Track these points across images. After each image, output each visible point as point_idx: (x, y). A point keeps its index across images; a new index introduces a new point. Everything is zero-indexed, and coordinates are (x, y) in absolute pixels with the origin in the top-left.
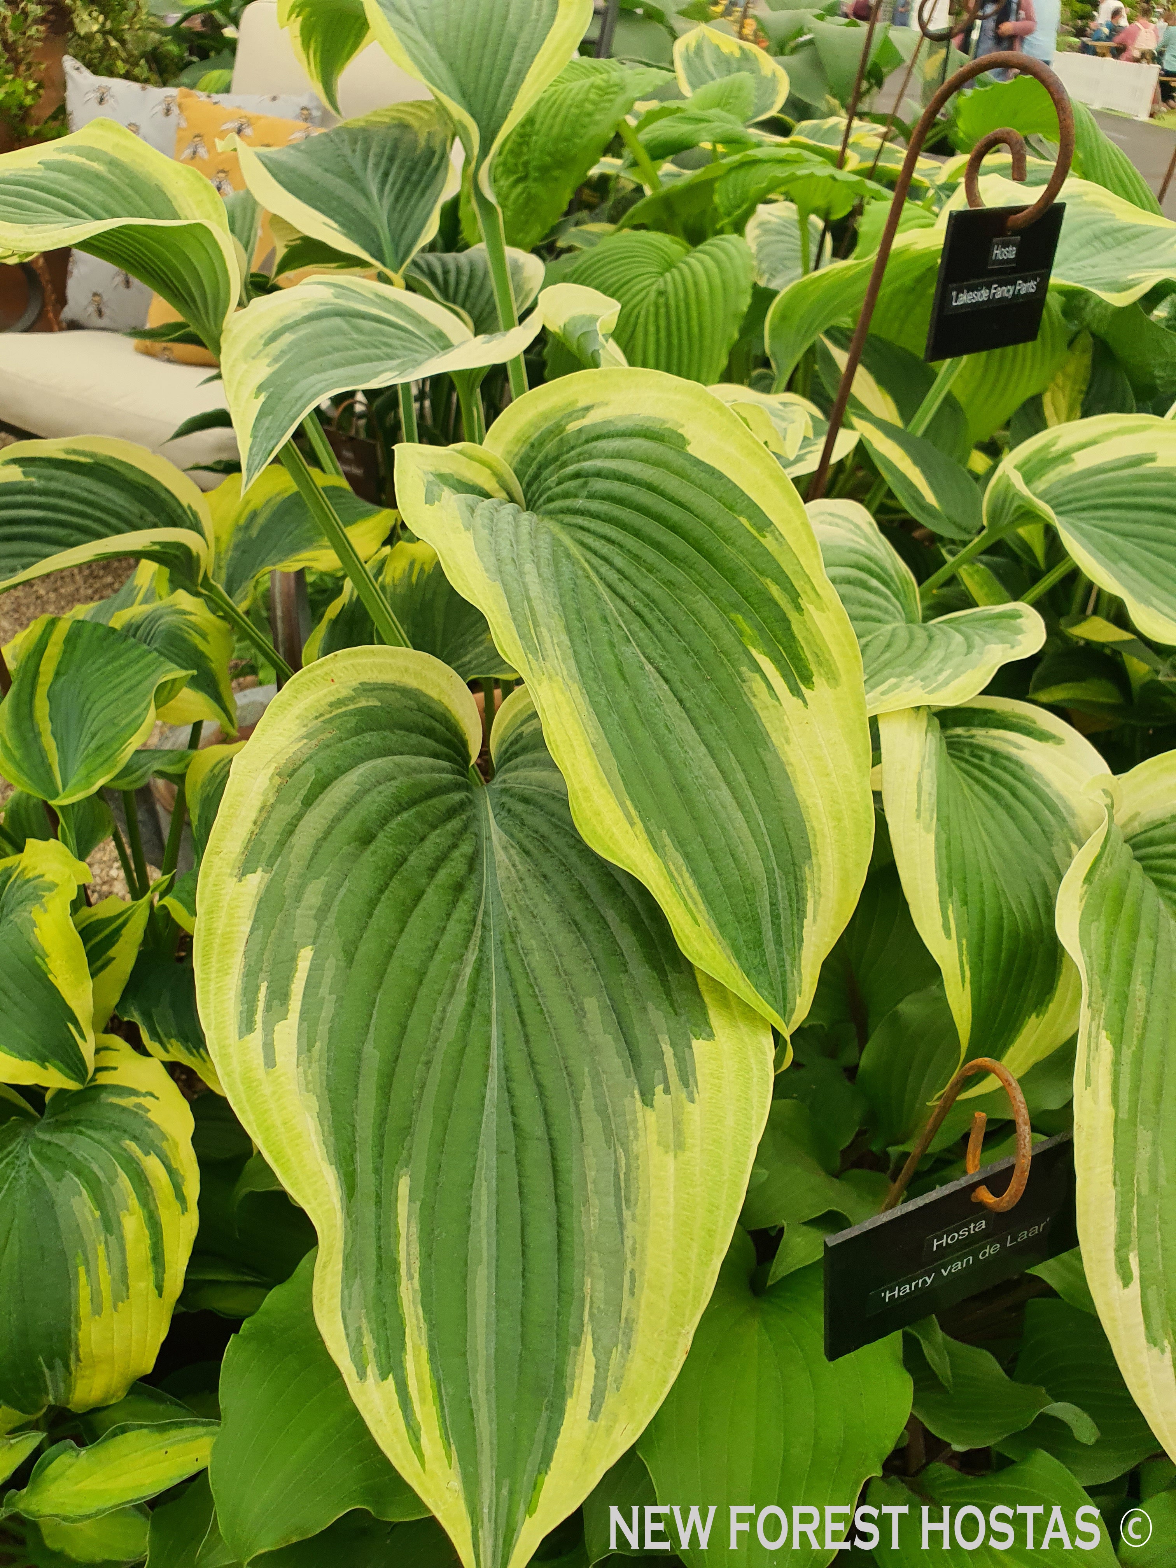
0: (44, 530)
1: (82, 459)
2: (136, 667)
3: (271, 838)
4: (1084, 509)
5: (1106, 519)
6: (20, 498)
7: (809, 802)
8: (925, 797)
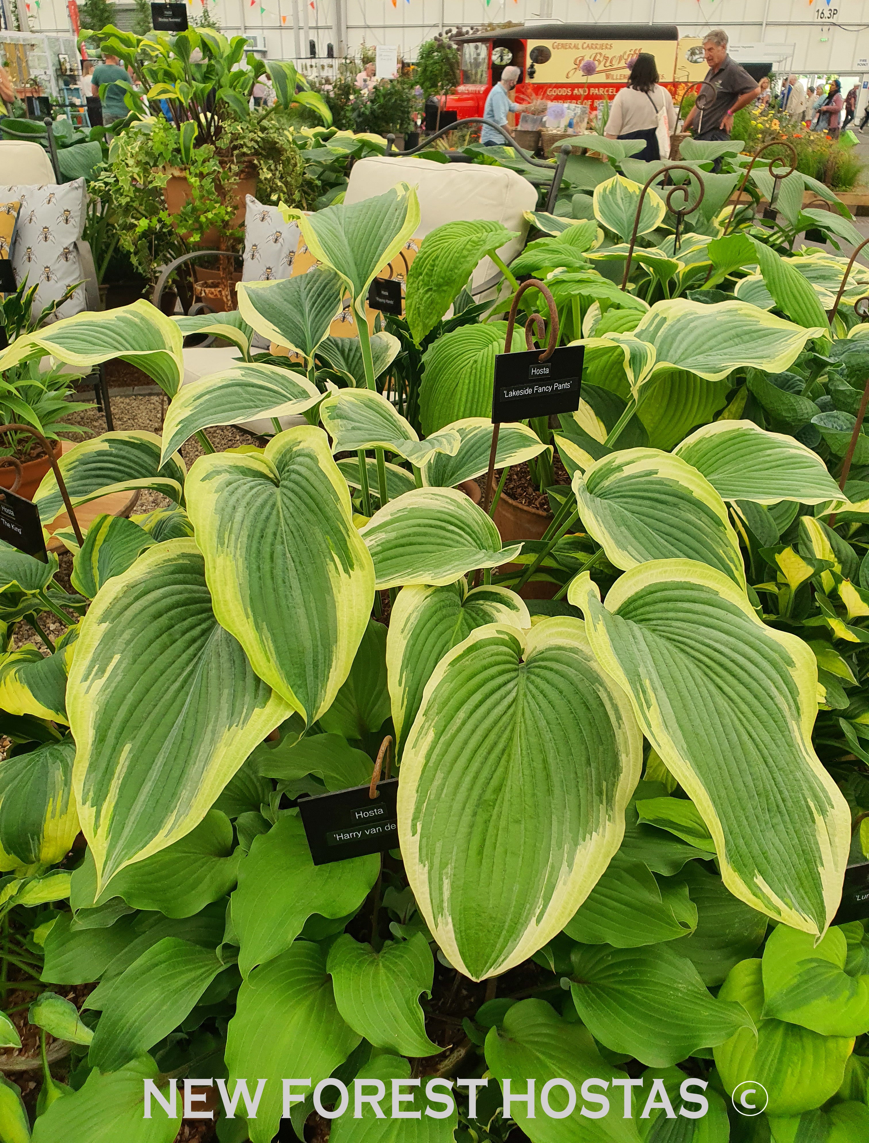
0: (113, 473)
1: (136, 441)
2: (137, 541)
3: (115, 611)
4: (618, 497)
5: (626, 503)
6: (105, 458)
7: (341, 618)
8: (409, 624)
